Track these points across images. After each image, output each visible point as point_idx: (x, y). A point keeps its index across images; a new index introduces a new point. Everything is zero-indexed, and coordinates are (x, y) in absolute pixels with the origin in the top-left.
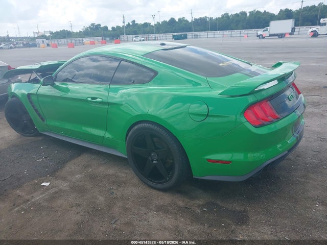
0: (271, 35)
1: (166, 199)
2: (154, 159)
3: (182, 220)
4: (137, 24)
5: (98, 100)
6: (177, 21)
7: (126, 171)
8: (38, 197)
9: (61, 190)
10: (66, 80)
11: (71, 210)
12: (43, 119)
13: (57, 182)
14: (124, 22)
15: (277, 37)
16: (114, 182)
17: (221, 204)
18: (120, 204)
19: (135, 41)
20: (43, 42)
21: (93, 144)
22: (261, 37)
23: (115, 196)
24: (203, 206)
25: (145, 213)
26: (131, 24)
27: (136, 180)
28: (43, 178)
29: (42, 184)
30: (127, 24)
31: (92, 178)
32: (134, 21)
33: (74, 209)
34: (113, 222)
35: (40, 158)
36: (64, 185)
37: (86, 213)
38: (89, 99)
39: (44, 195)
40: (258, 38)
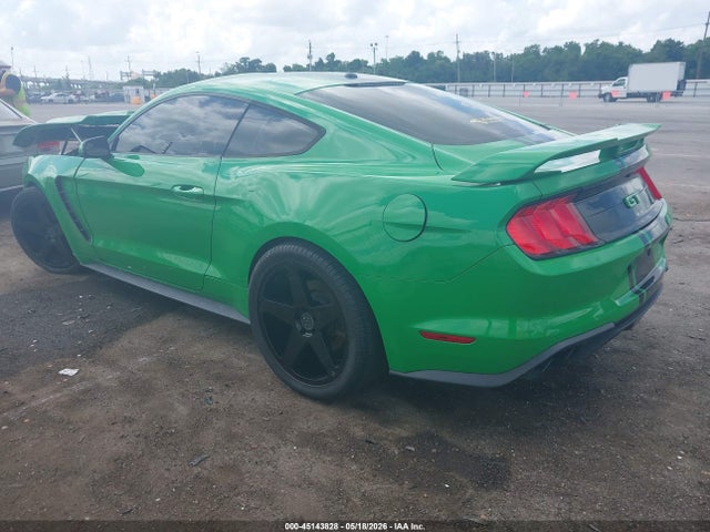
0: (630, 95)
1: (326, 419)
2: (307, 328)
3: (354, 467)
4: (339, 62)
5: (195, 190)
6: (425, 58)
7: (249, 355)
8: (46, 398)
9: (98, 387)
10: (138, 149)
11: (110, 431)
12: (86, 235)
13: (93, 369)
14: (310, 57)
15: (645, 100)
16: (218, 378)
17: (449, 440)
18: (221, 424)
20: (138, 92)
21: (185, 291)
22: (608, 98)
23: (214, 406)
24: (409, 441)
25: (273, 448)
26: (325, 61)
27: (267, 376)
28: (67, 360)
29: (61, 372)
30: (317, 60)
31: (173, 365)
32: (332, 56)
33: (116, 428)
34: (196, 461)
35: (71, 319)
36: (106, 377)
37: (141, 439)
38: (177, 189)
39: (58, 395)
40: (602, 100)
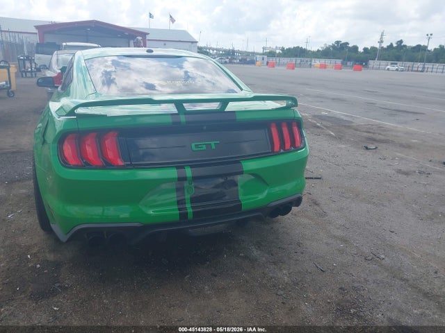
4: (405, 46)
19: (388, 69)
20: (263, 59)
26: (395, 45)
30: (389, 44)
32: (401, 41)
